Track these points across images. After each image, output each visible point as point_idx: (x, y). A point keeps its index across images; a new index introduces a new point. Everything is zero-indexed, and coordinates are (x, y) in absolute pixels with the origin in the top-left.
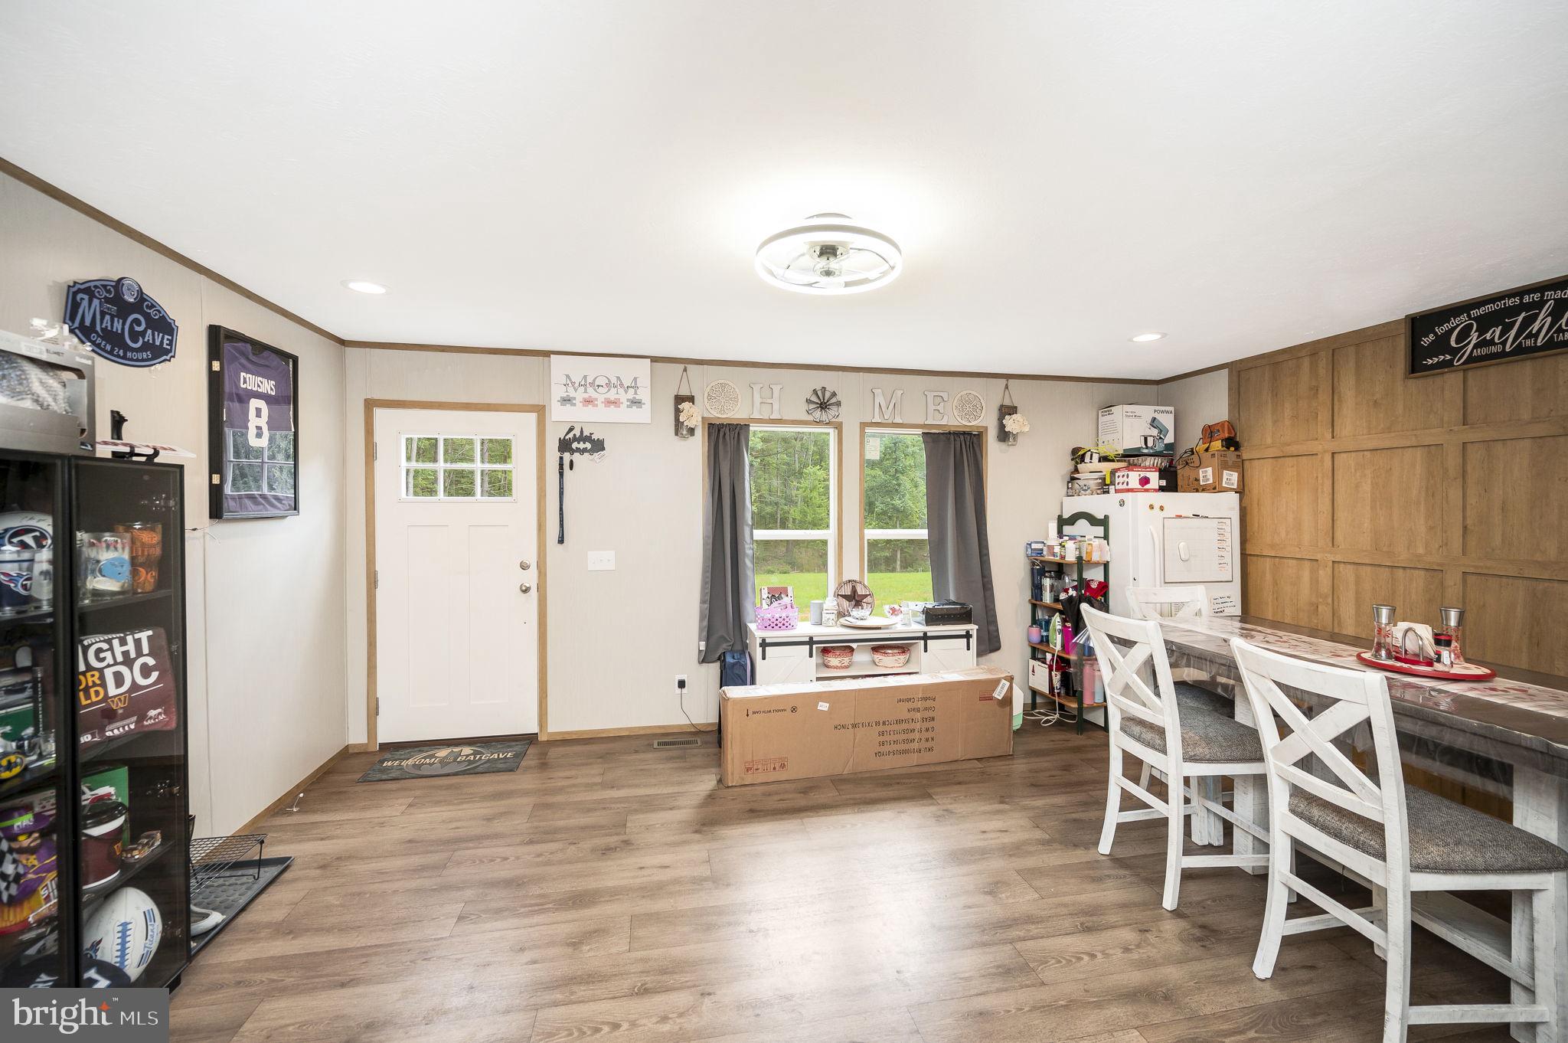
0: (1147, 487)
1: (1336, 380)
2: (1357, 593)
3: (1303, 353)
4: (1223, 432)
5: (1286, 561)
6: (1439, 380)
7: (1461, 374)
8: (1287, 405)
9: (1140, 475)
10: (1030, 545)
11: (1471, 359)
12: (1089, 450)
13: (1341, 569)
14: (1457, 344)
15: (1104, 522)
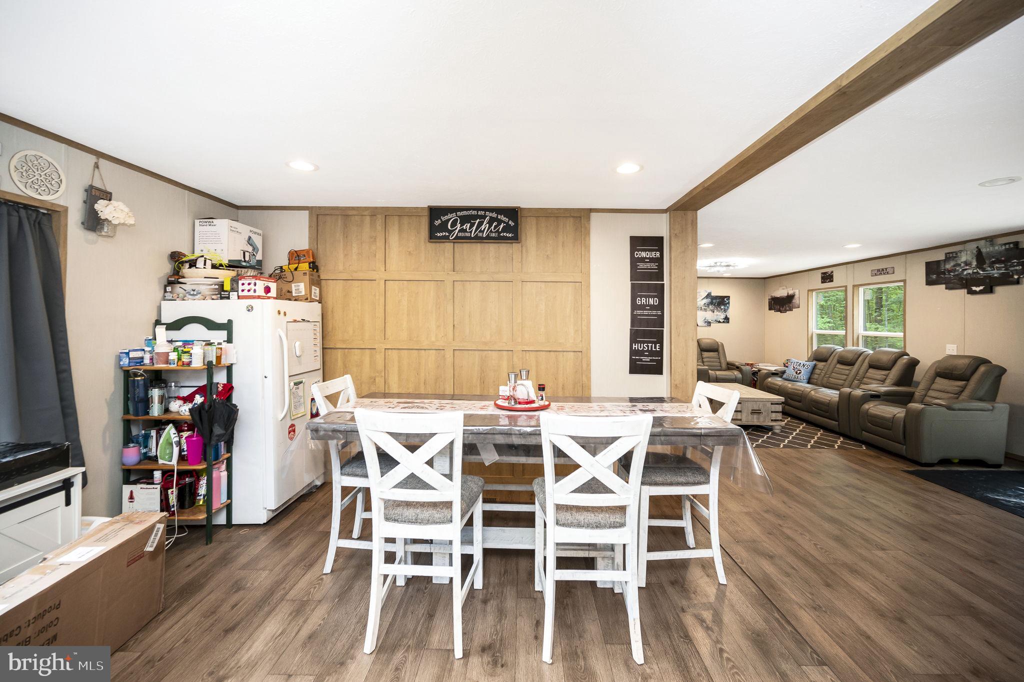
0: (269, 295)
1: (387, 234)
2: (399, 367)
3: (366, 213)
4: (309, 257)
5: (353, 350)
6: (442, 245)
7: (452, 244)
8: (354, 245)
9: (264, 284)
10: (127, 354)
11: (457, 238)
12: (203, 256)
13: (390, 353)
14: (451, 228)
15: (228, 327)
